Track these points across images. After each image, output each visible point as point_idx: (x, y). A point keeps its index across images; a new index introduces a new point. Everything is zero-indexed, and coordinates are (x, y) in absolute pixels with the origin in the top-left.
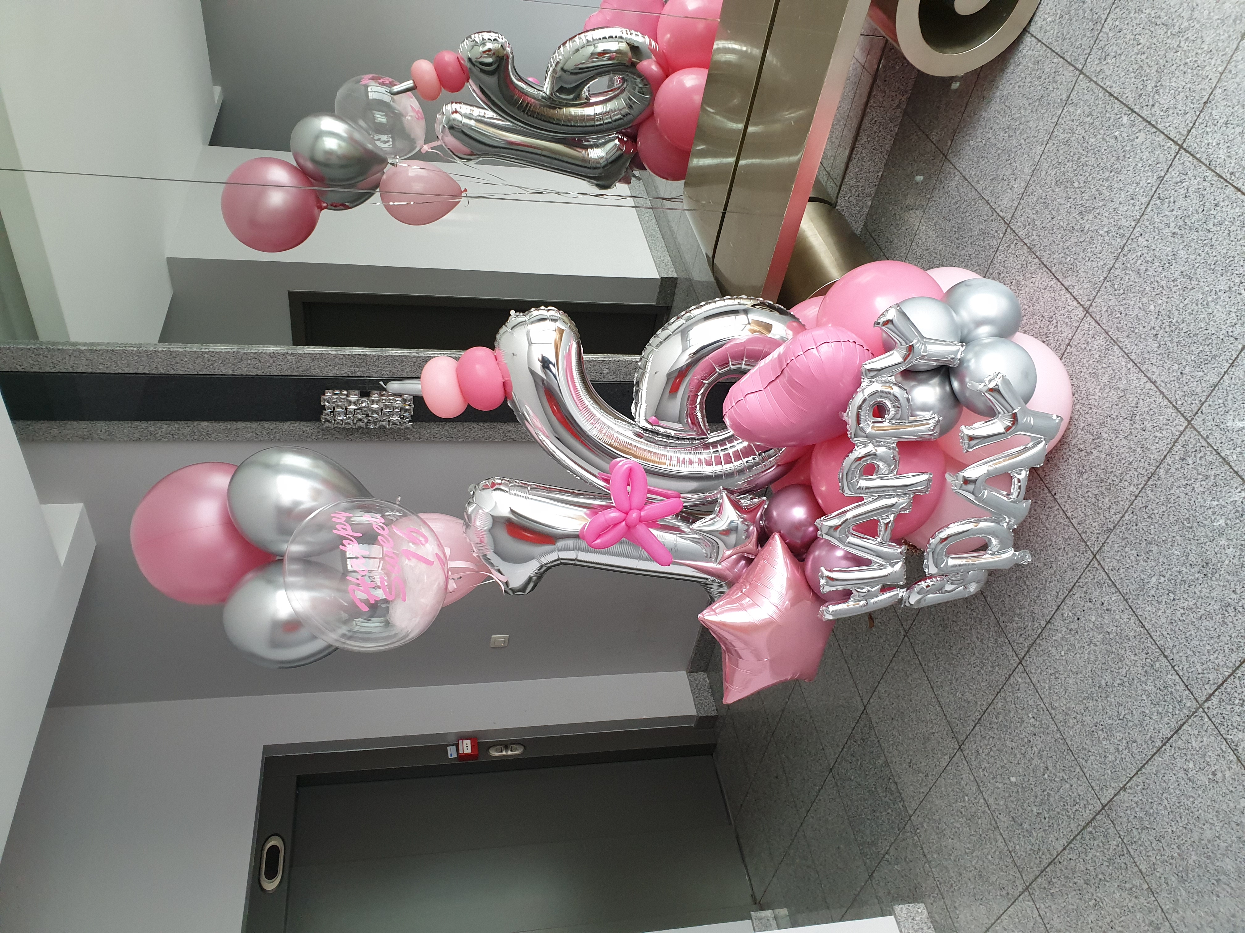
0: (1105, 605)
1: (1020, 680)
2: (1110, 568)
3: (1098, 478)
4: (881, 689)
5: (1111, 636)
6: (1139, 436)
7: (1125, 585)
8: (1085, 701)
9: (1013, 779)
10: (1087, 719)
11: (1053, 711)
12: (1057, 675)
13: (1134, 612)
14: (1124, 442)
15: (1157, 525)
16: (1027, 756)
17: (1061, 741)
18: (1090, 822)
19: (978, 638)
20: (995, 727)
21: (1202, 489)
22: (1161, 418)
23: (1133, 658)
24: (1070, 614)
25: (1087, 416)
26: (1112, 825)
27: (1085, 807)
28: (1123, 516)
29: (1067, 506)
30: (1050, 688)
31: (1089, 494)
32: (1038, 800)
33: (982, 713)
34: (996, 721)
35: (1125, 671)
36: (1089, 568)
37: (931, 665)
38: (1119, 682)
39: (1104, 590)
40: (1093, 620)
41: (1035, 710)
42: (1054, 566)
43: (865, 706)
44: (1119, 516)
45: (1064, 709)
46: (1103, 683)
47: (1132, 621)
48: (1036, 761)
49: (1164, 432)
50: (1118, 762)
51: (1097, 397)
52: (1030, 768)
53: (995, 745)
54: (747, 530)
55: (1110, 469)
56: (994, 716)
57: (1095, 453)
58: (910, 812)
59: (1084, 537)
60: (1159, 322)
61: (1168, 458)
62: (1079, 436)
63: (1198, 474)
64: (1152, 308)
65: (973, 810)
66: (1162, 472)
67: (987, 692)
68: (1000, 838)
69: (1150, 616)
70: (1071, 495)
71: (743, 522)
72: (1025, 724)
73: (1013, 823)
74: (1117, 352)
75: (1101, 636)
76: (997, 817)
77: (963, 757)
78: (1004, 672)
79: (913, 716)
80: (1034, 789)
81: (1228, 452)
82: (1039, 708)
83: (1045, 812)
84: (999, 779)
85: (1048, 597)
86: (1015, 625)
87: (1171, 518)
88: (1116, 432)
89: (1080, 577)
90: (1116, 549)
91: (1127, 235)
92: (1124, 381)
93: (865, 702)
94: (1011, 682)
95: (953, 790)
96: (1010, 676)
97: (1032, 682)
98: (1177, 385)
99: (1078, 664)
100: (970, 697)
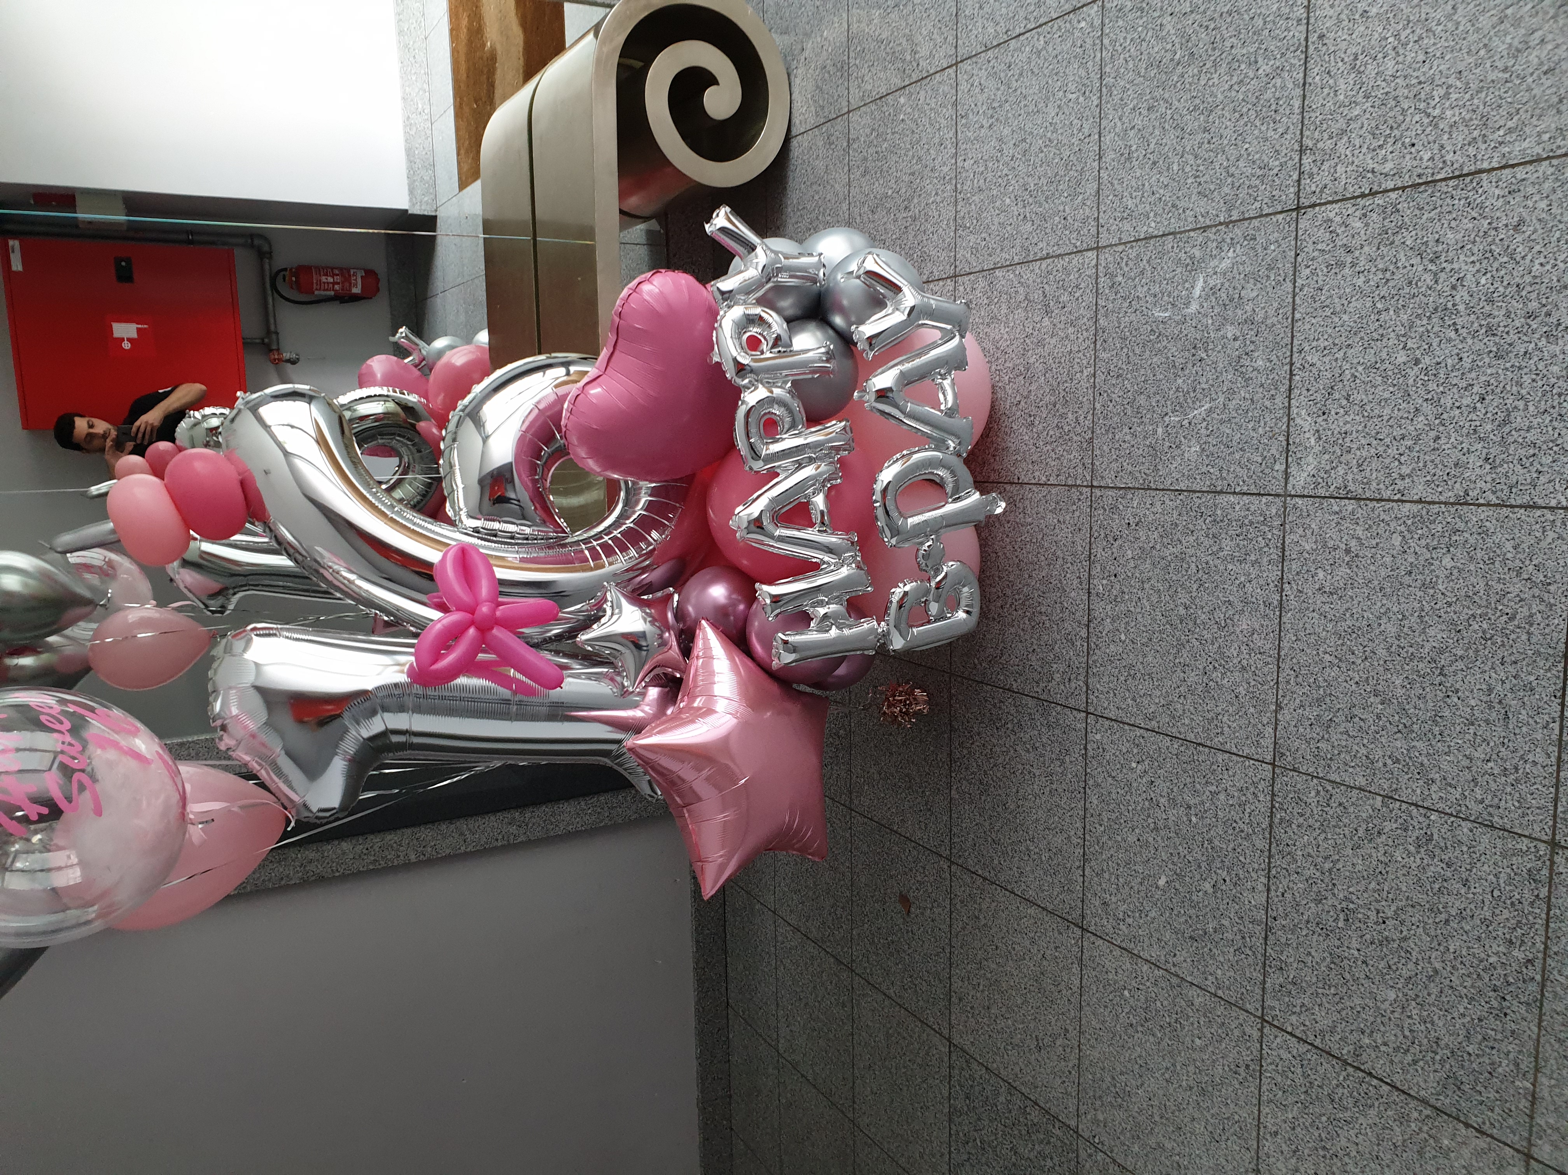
0: (1131, 524)
1: (1098, 737)
2: (1113, 478)
3: (1050, 407)
4: (957, 984)
5: (1158, 547)
6: (1063, 318)
7: (1138, 475)
8: (1177, 661)
9: (1162, 882)
10: (1192, 677)
11: (1153, 723)
12: (1132, 672)
13: (1163, 490)
14: (1053, 341)
15: (1129, 376)
16: (1160, 824)
17: (1182, 749)
18: (1273, 806)
19: (1028, 751)
20: (1105, 839)
21: (1146, 288)
22: (1072, 277)
23: (1191, 539)
24: (1105, 582)
25: (1007, 365)
26: (1295, 774)
27: (1256, 796)
28: (1094, 409)
29: (1037, 474)
30: (1134, 699)
31: (1051, 433)
32: (1203, 865)
33: (1082, 842)
34: (1102, 828)
35: (1193, 566)
36: (1094, 506)
37: (996, 862)
38: (1195, 586)
39: (1121, 507)
40: (1130, 556)
41: (1135, 751)
42: (1059, 553)
43: (949, 1040)
44: (1090, 417)
45: (1163, 702)
46: (1182, 611)
47: (1167, 502)
48: (1173, 813)
49: (1082, 285)
50: (1253, 683)
51: (1006, 336)
52: (1172, 835)
53: (1118, 865)
54: (661, 636)
55: (1055, 384)
56: (1097, 826)
57: (1033, 387)
58: (1073, 1123)
59: (1070, 483)
60: (1020, 204)
61: (1100, 302)
62: (1010, 392)
63: (1134, 280)
64: (1008, 201)
65: (1142, 998)
66: (1102, 322)
67: (1073, 805)
68: (1193, 992)
69: (1179, 472)
70: (1035, 458)
71: (652, 623)
72: (1135, 785)
73: (1195, 944)
74: (1001, 274)
75: (1148, 561)
76: (1174, 965)
77: (1093, 938)
78: (1077, 751)
79: (1010, 966)
80: (1190, 859)
81: (1145, 228)
82: (1137, 742)
83: (1220, 872)
84: (1147, 906)
85: (1073, 594)
86: (1057, 676)
87: (1137, 351)
88: (1041, 343)
89: (1091, 528)
90: (1107, 450)
91: (953, 175)
92: (1021, 290)
93: (946, 1032)
94: (1091, 753)
95: (1106, 1007)
96: (1086, 749)
97: (1112, 720)
98: (1067, 232)
99: (1145, 626)
100: (1059, 840)
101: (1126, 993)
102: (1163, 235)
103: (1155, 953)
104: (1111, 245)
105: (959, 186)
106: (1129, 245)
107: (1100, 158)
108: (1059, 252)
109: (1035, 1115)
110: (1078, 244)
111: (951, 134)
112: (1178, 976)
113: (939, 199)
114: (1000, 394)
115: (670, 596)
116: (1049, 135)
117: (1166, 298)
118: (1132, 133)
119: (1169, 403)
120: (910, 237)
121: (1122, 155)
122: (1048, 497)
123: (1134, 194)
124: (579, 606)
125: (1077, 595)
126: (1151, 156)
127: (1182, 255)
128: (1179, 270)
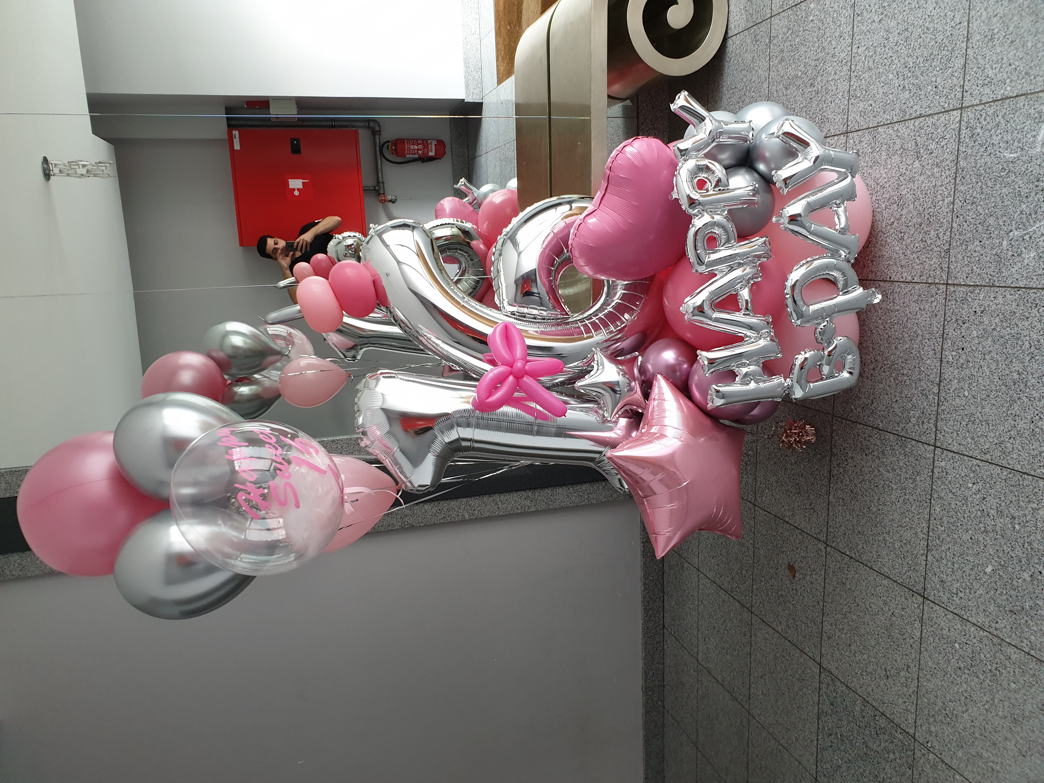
0: (977, 311)
1: (943, 464)
2: (965, 278)
3: (916, 226)
4: (827, 627)
5: (998, 329)
6: (930, 161)
7: (985, 276)
8: (1010, 412)
9: (989, 569)
10: (1021, 425)
11: (988, 457)
12: (972, 419)
13: (1005, 287)
14: (922, 178)
15: (982, 203)
16: (989, 528)
17: (1010, 476)
19: (888, 471)
20: (944, 536)
21: (999, 137)
22: (939, 130)
23: (1026, 324)
24: (954, 353)
25: (884, 196)
28: (952, 228)
29: (904, 275)
30: (973, 438)
31: (917, 245)
32: (1023, 560)
33: (926, 537)
34: (943, 529)
35: (1027, 343)
36: (948, 298)
37: (860, 547)
38: (1028, 358)
39: (970, 300)
40: (975, 335)
41: (972, 475)
42: (919, 332)
43: (820, 664)
44: (948, 233)
45: (996, 441)
46: (1016, 376)
47: (1008, 296)
48: (1000, 522)
49: (948, 136)
51: (884, 175)
52: (998, 537)
53: (954, 555)
54: (629, 385)
55: (921, 209)
56: (939, 526)
57: (904, 212)
58: (911, 731)
59: (930, 281)
60: (901, 78)
61: (961, 148)
62: (886, 215)
63: (990, 131)
64: (891, 76)
65: (970, 650)
66: (962, 163)
67: (921, 511)
68: (1011, 650)
69: (1019, 274)
70: (903, 263)
71: (624, 375)
72: (970, 499)
73: (1014, 616)
74: (882, 130)
75: (990, 339)
76: (996, 629)
77: (932, 605)
78: (925, 474)
79: (867, 618)
80: (1013, 555)
81: (1002, 91)
82: (973, 469)
83: (1037, 566)
84: (976, 585)
85: (928, 362)
86: (913, 420)
87: (990, 184)
88: (911, 180)
89: (945, 314)
90: (961, 258)
91: (849, 59)
92: (898, 141)
93: (818, 659)
94: (936, 475)
95: (940, 653)
96: (933, 472)
97: (954, 452)
98: (938, 97)
99: (985, 386)
100: (908, 535)
101: (957, 645)
102: (1017, 96)
103: (981, 619)
104: (973, 106)
105: (853, 67)
106: (987, 105)
107: (968, 40)
108: (930, 112)
109: (882, 722)
110: (946, 105)
111: (849, 28)
112: (999, 637)
113: (837, 77)
114: (878, 217)
115: (636, 358)
116: (927, 24)
117: (1016, 144)
118: (994, 20)
119: (1014, 222)
120: (814, 105)
121: (986, 36)
122: (913, 292)
123: (994, 66)
124: (576, 364)
125: (931, 362)
126: (1009, 37)
127: (1032, 111)
128: (1029, 122)
